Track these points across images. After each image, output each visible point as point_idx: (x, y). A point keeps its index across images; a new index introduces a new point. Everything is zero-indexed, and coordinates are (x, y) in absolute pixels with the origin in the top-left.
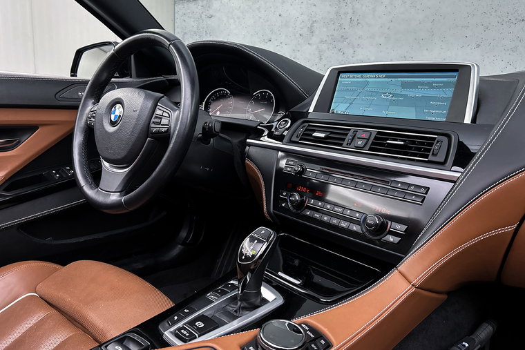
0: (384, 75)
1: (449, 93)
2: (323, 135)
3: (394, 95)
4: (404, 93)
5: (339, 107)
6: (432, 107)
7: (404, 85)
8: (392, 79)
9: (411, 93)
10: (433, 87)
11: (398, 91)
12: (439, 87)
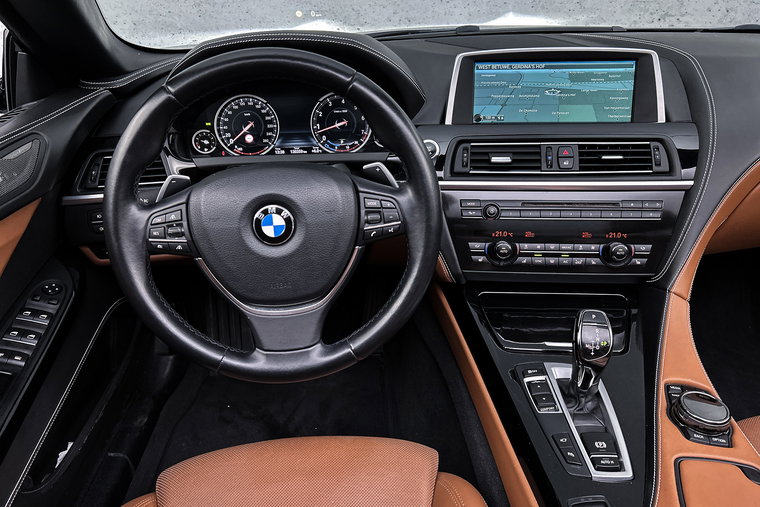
0: (543, 65)
1: (629, 85)
2: (507, 159)
3: (563, 91)
4: (575, 87)
5: (486, 111)
6: (612, 103)
7: (573, 78)
8: (556, 70)
9: (585, 87)
10: (610, 80)
11: (568, 85)
12: (617, 79)
